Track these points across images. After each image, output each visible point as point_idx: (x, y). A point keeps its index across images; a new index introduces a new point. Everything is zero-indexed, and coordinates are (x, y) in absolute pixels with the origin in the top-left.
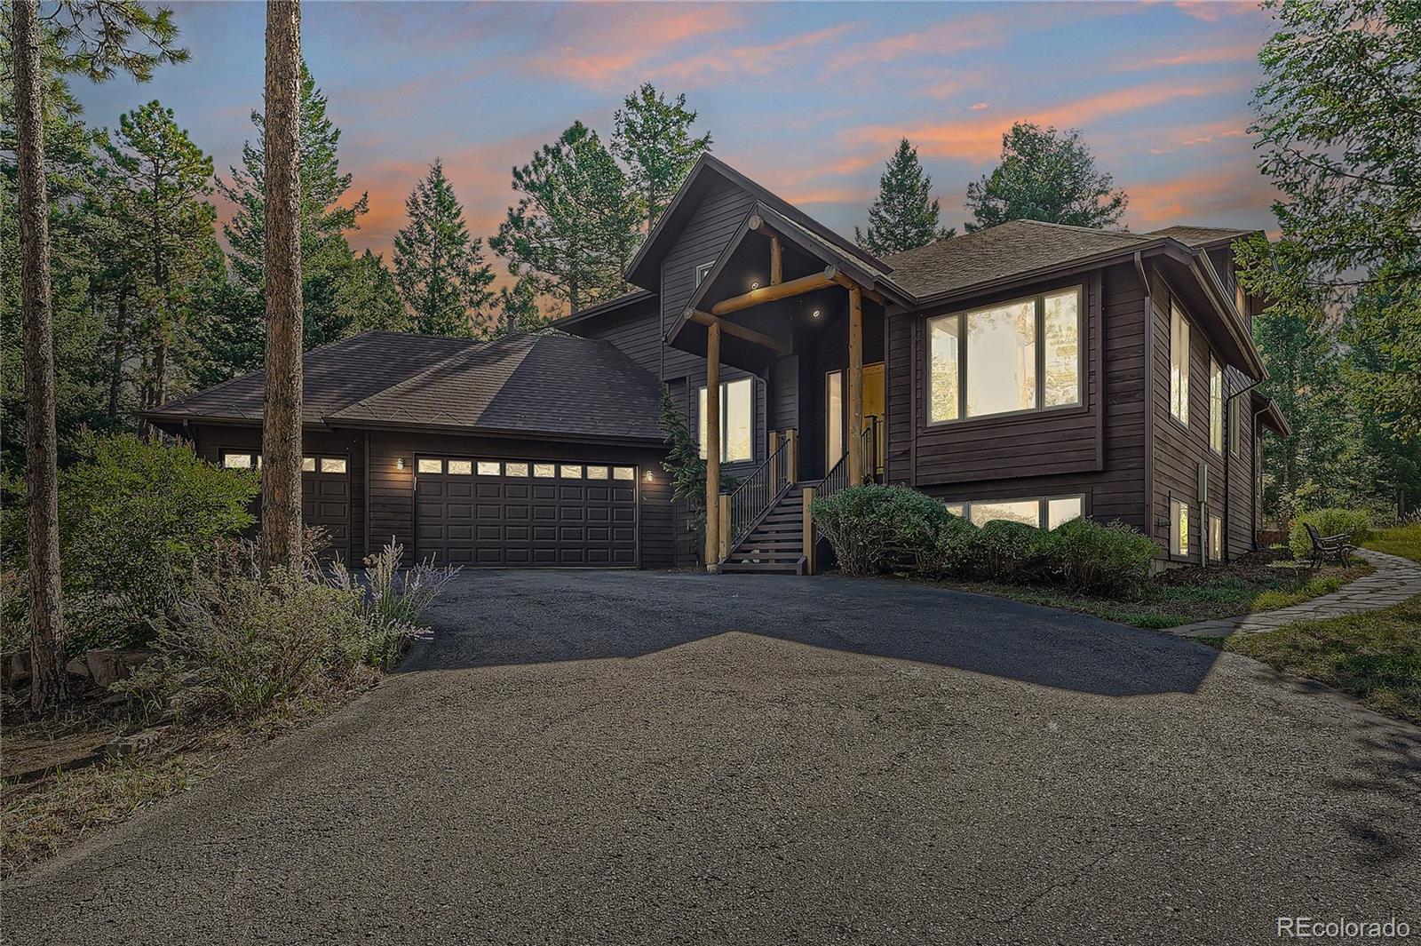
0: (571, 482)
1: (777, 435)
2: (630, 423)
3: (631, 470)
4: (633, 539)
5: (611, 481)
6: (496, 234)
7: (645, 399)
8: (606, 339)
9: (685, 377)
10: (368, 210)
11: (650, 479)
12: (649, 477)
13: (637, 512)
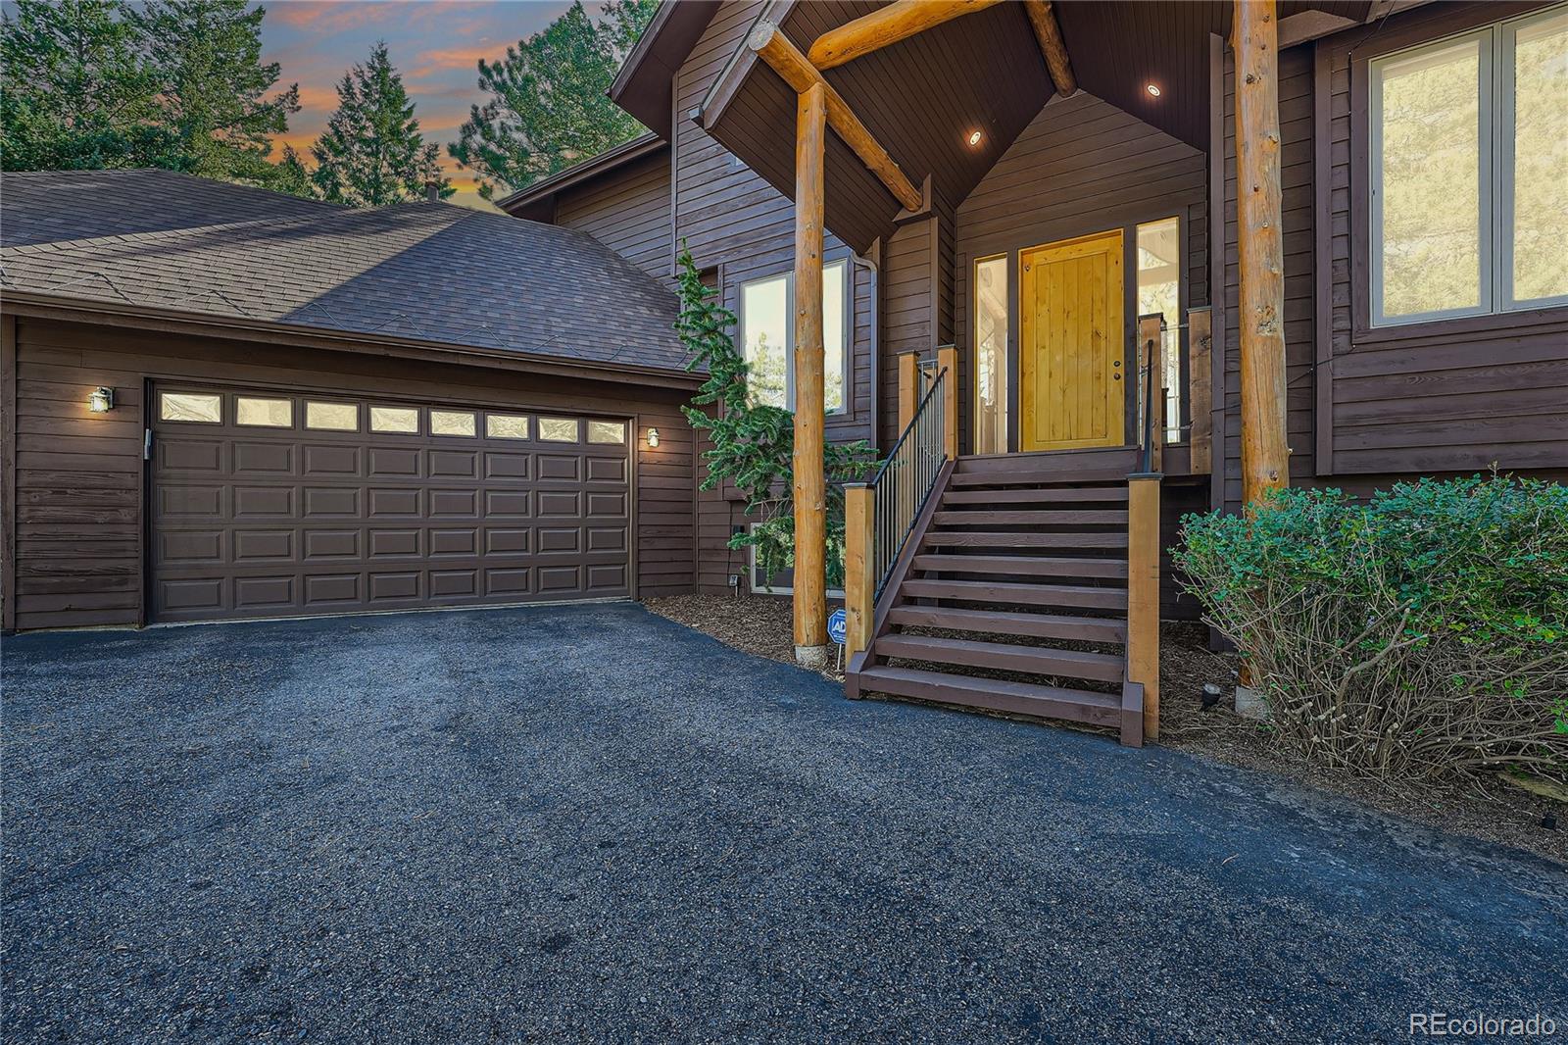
0: (508, 445)
1: (915, 361)
2: (620, 342)
3: (620, 427)
4: (623, 548)
5: (583, 448)
6: (457, 139)
7: (644, 310)
8: (583, 229)
9: (716, 267)
10: (299, 108)
11: (654, 442)
12: (652, 439)
13: (629, 499)
